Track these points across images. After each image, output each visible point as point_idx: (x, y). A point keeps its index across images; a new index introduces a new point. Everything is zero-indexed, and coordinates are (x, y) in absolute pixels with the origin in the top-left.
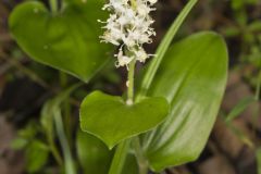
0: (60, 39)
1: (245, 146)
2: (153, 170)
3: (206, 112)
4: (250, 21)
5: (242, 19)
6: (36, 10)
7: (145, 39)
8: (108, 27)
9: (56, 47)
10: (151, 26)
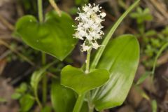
0: (45, 37)
1: (144, 99)
2: (97, 110)
3: (127, 78)
4: (146, 31)
5: (142, 30)
6: (31, 21)
7: (98, 37)
8: (78, 29)
9: (44, 41)
10: (102, 29)
